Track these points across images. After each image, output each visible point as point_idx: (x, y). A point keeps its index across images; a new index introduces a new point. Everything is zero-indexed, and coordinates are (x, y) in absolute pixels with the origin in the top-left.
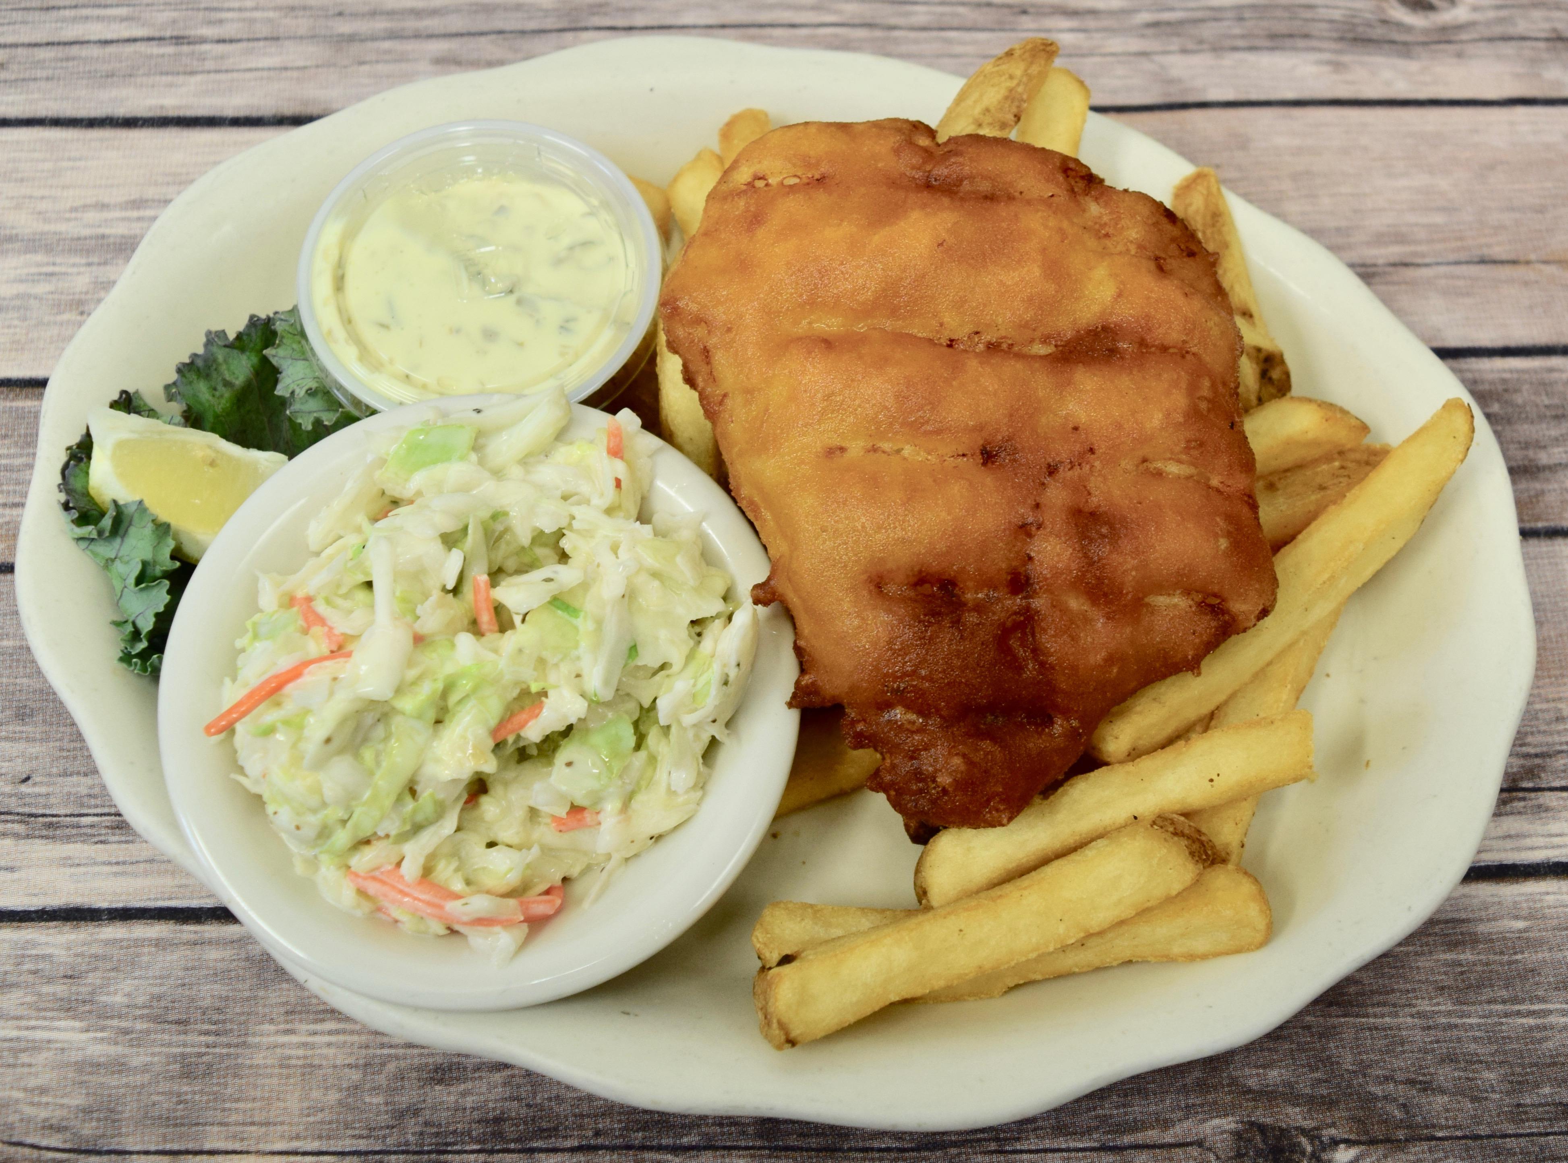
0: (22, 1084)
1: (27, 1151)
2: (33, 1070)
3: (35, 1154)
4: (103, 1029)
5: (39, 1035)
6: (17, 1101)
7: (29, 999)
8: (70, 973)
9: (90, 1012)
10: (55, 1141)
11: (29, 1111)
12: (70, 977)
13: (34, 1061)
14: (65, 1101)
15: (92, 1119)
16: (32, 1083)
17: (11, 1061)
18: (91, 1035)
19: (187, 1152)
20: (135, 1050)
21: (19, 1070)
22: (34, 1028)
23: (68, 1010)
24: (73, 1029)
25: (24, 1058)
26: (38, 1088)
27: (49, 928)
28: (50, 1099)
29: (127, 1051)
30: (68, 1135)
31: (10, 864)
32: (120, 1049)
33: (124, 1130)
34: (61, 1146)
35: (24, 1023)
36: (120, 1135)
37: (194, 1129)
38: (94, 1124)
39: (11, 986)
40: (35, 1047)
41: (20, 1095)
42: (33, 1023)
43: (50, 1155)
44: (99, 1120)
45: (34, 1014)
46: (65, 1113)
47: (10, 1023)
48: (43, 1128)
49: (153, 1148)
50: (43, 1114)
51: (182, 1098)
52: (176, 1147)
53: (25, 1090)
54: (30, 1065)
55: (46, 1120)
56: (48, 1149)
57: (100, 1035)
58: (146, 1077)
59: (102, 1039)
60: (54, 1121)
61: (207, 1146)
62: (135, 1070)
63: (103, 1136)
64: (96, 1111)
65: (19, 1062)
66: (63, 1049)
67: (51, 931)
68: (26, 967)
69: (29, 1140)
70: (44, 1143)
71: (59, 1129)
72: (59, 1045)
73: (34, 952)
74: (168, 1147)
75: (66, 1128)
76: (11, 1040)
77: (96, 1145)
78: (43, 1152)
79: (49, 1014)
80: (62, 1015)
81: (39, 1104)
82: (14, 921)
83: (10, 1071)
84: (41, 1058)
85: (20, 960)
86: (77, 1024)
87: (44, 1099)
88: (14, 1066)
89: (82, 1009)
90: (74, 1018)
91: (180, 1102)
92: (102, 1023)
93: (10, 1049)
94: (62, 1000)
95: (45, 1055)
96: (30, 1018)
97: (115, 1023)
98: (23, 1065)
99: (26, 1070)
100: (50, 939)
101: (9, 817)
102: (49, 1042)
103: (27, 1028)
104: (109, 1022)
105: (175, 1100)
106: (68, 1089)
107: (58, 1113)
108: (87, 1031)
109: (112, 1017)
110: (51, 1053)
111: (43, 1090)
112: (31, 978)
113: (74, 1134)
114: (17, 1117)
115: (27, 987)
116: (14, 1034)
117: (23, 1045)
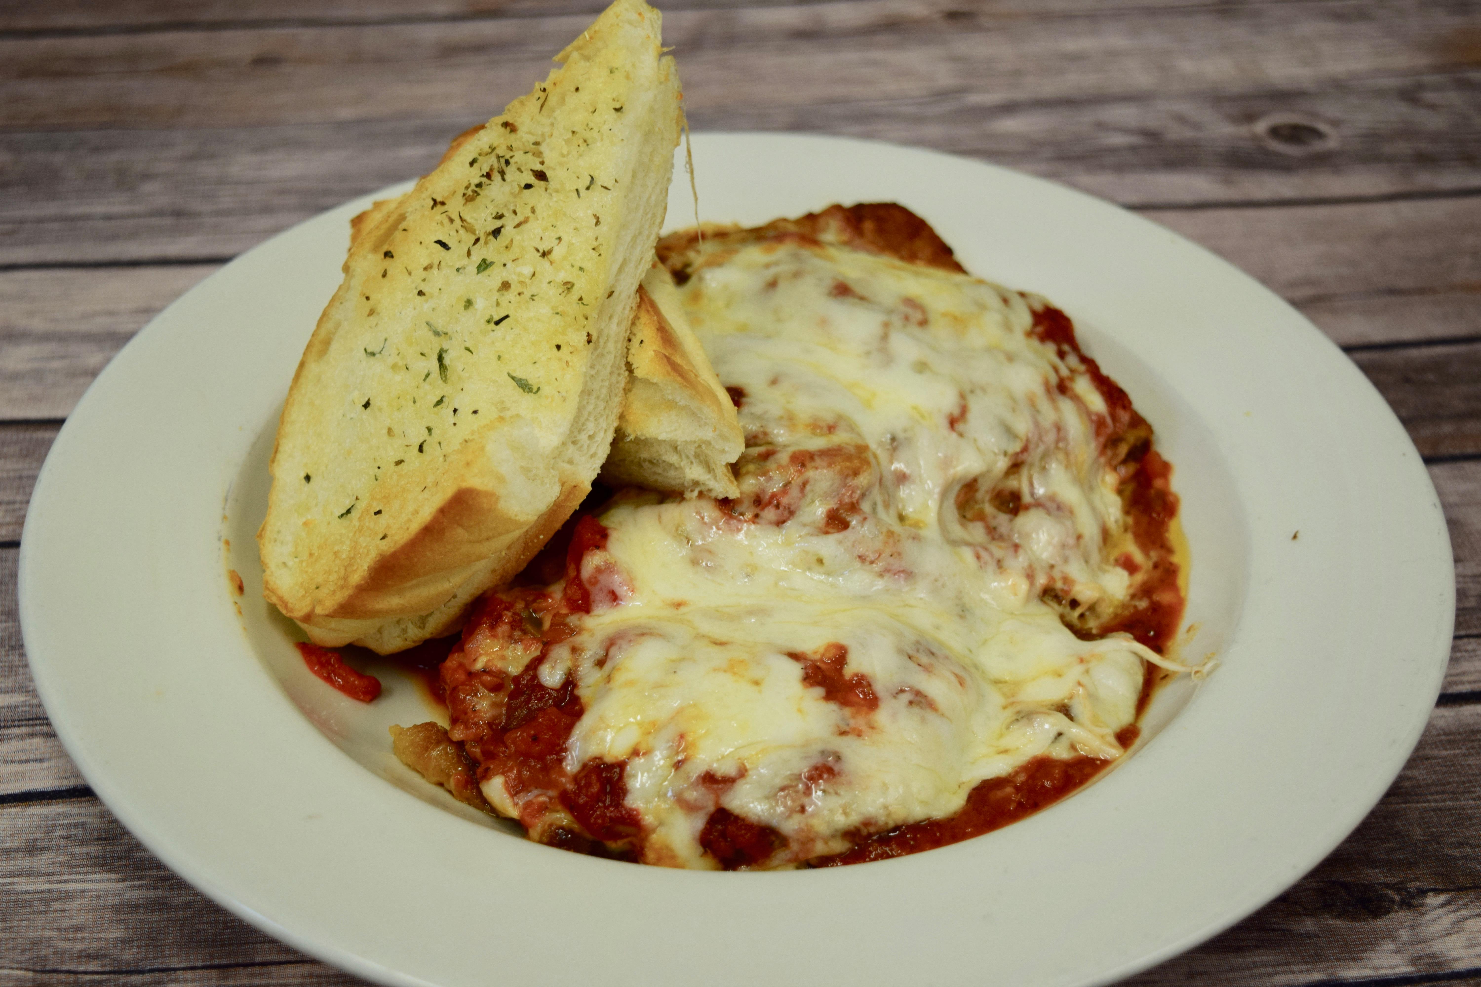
0: (56, 925)
1: (62, 977)
2: (67, 914)
3: (72, 978)
4: (140, 878)
5: (71, 886)
6: (50, 938)
7: (61, 858)
8: (104, 836)
9: (126, 866)
10: (93, 966)
11: (63, 945)
12: (105, 839)
13: (66, 907)
14: (102, 935)
15: (132, 947)
16: (66, 923)
17: (42, 908)
18: (128, 883)
19: (238, 965)
20: (176, 892)
21: (51, 915)
22: (65, 881)
23: (103, 865)
24: (109, 880)
25: (57, 905)
26: (73, 927)
27: (81, 802)
28: (86, 935)
29: (167, 894)
30: (107, 961)
31: (38, 757)
32: (160, 893)
33: (167, 952)
34: (100, 969)
35: (55, 878)
36: (163, 956)
37: (243, 947)
38: (135, 950)
39: (42, 849)
40: (68, 896)
41: (55, 934)
42: (66, 877)
43: (88, 977)
44: (138, 947)
45: (66, 870)
46: (103, 944)
47: (40, 879)
48: (79, 957)
49: (200, 964)
50: (79, 946)
51: (229, 925)
52: (225, 962)
53: (59, 929)
54: (64, 911)
55: (81, 951)
56: (86, 973)
57: (137, 883)
58: (189, 913)
59: (141, 886)
60: (91, 951)
61: (259, 959)
62: (177, 908)
63: (146, 958)
64: (137, 940)
65: (51, 909)
66: (98, 897)
67: (83, 804)
68: (57, 834)
69: (65, 967)
70: (82, 968)
71: (96, 957)
72: (94, 893)
73: (65, 822)
74: (216, 962)
75: (105, 956)
76: (42, 892)
77: (138, 966)
78: (80, 976)
79: (82, 870)
80: (97, 869)
81: (74, 939)
82: (44, 799)
83: (43, 916)
84: (75, 904)
85: (50, 830)
86: (113, 876)
87: (79, 935)
88: (46, 912)
89: (117, 864)
90: (109, 871)
91: (227, 928)
92: (139, 873)
93: (41, 900)
94: (96, 857)
95: (79, 902)
96: (61, 874)
97: (154, 872)
98: (56, 911)
99: (59, 914)
100: (83, 811)
101: (38, 722)
102: (83, 891)
103: (60, 882)
104: (148, 873)
105: (221, 926)
106: (106, 926)
107: (95, 945)
108: (124, 880)
109: (150, 869)
110: (85, 901)
111: (78, 929)
112: (62, 842)
113: (114, 960)
114: (51, 950)
115: (58, 850)
116: (46, 887)
117: (55, 895)
